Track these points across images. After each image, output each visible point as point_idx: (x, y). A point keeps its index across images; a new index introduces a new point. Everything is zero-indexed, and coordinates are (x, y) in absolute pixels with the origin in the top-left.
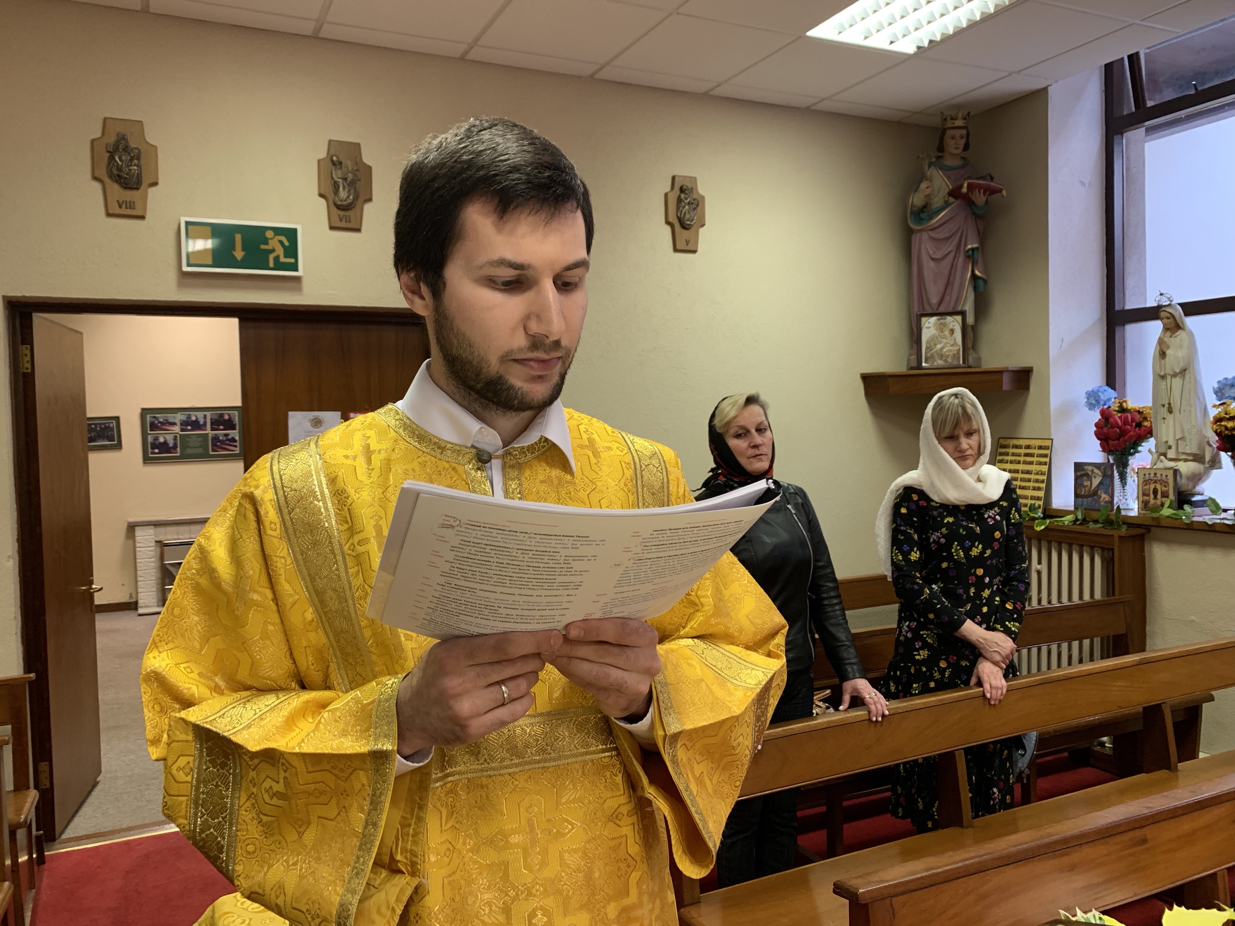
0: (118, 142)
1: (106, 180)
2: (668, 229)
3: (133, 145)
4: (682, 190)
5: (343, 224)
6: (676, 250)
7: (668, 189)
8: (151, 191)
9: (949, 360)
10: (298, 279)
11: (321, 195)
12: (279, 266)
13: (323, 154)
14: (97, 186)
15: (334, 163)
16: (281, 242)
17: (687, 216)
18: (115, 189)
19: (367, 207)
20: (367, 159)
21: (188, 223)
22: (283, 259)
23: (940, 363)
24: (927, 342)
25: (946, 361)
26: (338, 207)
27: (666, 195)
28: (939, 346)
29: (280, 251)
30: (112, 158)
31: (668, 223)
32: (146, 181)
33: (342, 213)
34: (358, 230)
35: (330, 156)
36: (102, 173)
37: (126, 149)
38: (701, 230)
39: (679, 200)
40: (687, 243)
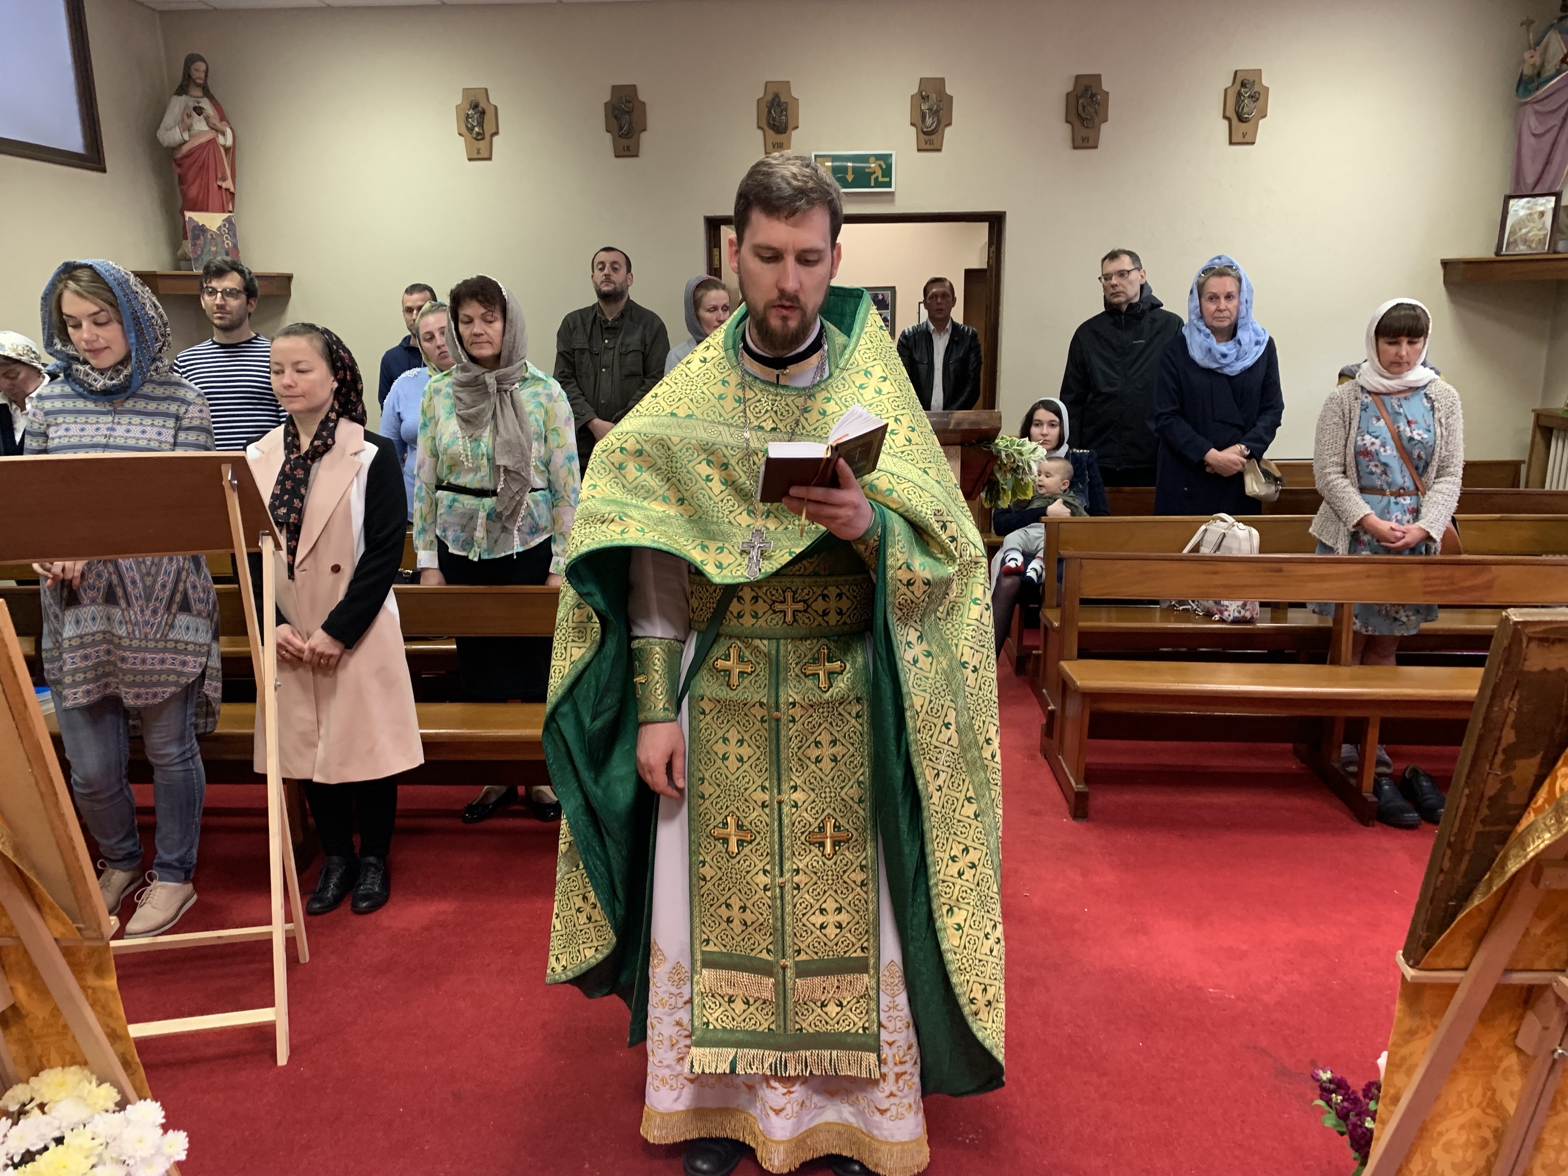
0: (773, 99)
1: (766, 127)
2: (1226, 123)
3: (783, 100)
4: (1243, 85)
5: (927, 147)
6: (1231, 143)
7: (1229, 83)
8: (794, 133)
9: (1533, 245)
10: (892, 193)
11: (912, 124)
12: (878, 184)
13: (915, 90)
14: (760, 133)
15: (923, 98)
16: (880, 166)
17: (1246, 110)
18: (770, 133)
19: (948, 131)
20: (949, 91)
21: (816, 156)
22: (880, 179)
23: (1522, 249)
24: (1512, 226)
25: (1530, 247)
26: (925, 133)
27: (1226, 90)
28: (1524, 231)
29: (879, 173)
30: (769, 112)
31: (1225, 117)
32: (790, 126)
33: (927, 137)
34: (939, 150)
35: (920, 91)
36: (764, 124)
37: (779, 104)
38: (1261, 122)
39: (1239, 94)
40: (1244, 135)
